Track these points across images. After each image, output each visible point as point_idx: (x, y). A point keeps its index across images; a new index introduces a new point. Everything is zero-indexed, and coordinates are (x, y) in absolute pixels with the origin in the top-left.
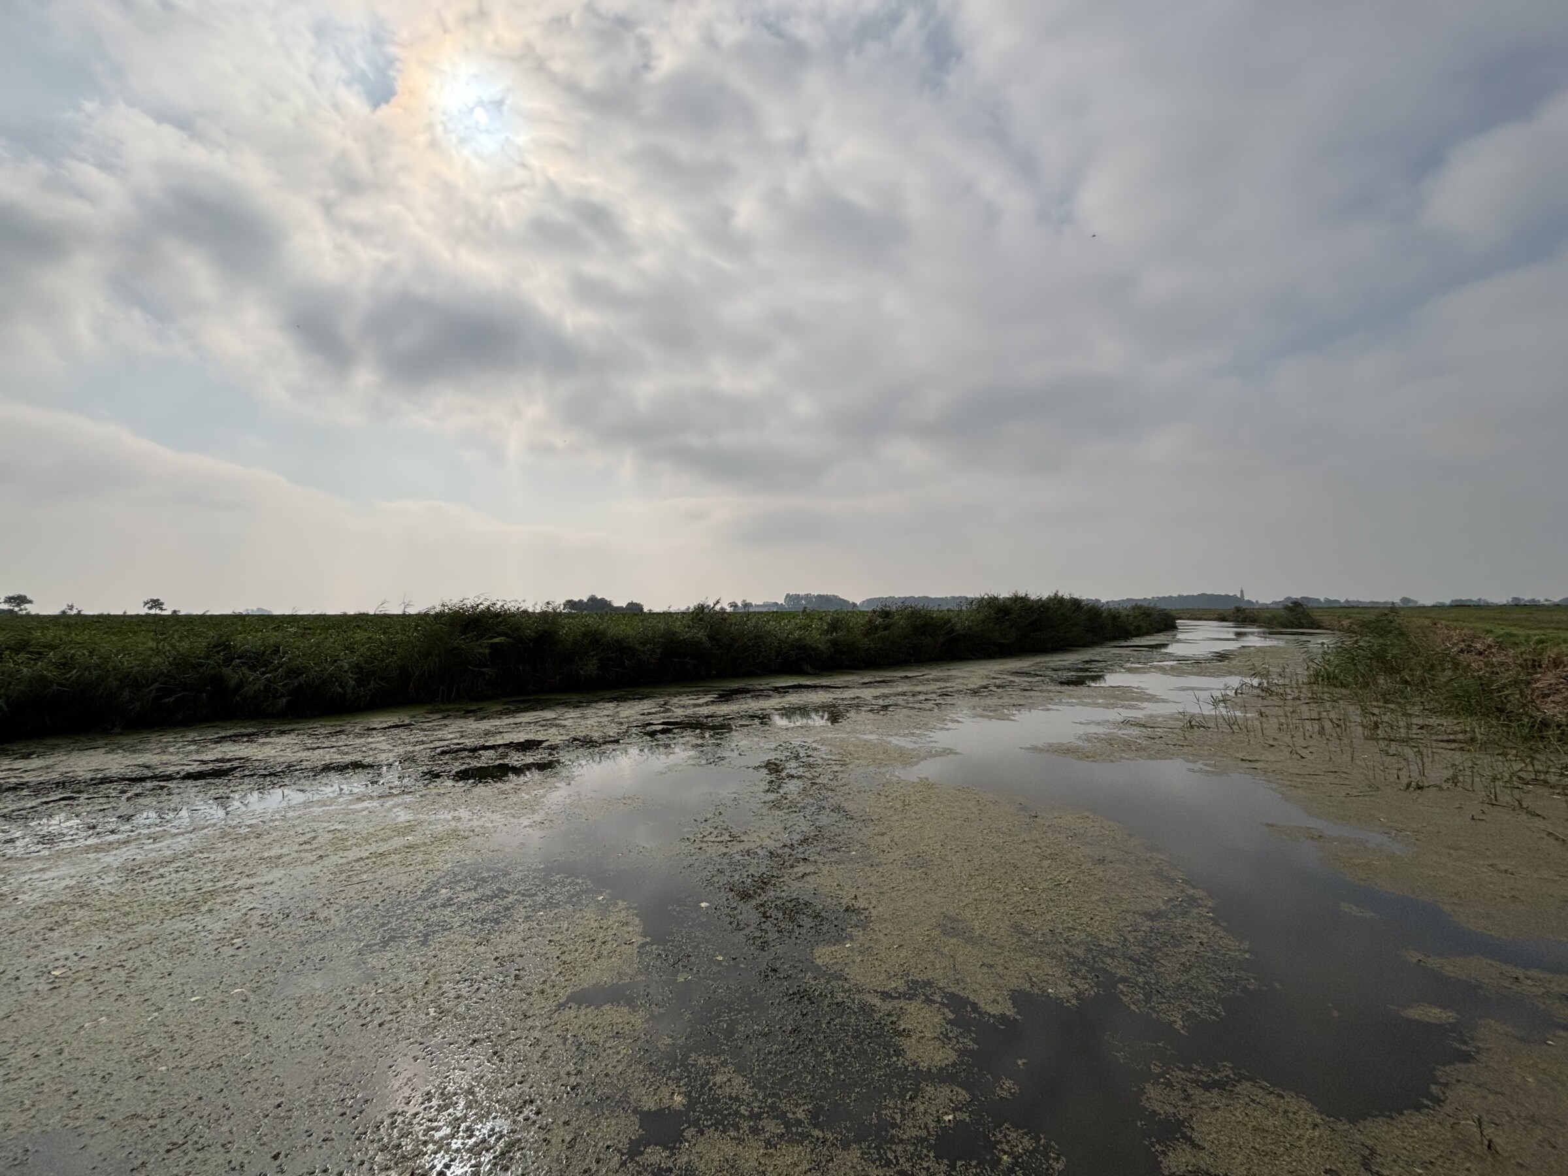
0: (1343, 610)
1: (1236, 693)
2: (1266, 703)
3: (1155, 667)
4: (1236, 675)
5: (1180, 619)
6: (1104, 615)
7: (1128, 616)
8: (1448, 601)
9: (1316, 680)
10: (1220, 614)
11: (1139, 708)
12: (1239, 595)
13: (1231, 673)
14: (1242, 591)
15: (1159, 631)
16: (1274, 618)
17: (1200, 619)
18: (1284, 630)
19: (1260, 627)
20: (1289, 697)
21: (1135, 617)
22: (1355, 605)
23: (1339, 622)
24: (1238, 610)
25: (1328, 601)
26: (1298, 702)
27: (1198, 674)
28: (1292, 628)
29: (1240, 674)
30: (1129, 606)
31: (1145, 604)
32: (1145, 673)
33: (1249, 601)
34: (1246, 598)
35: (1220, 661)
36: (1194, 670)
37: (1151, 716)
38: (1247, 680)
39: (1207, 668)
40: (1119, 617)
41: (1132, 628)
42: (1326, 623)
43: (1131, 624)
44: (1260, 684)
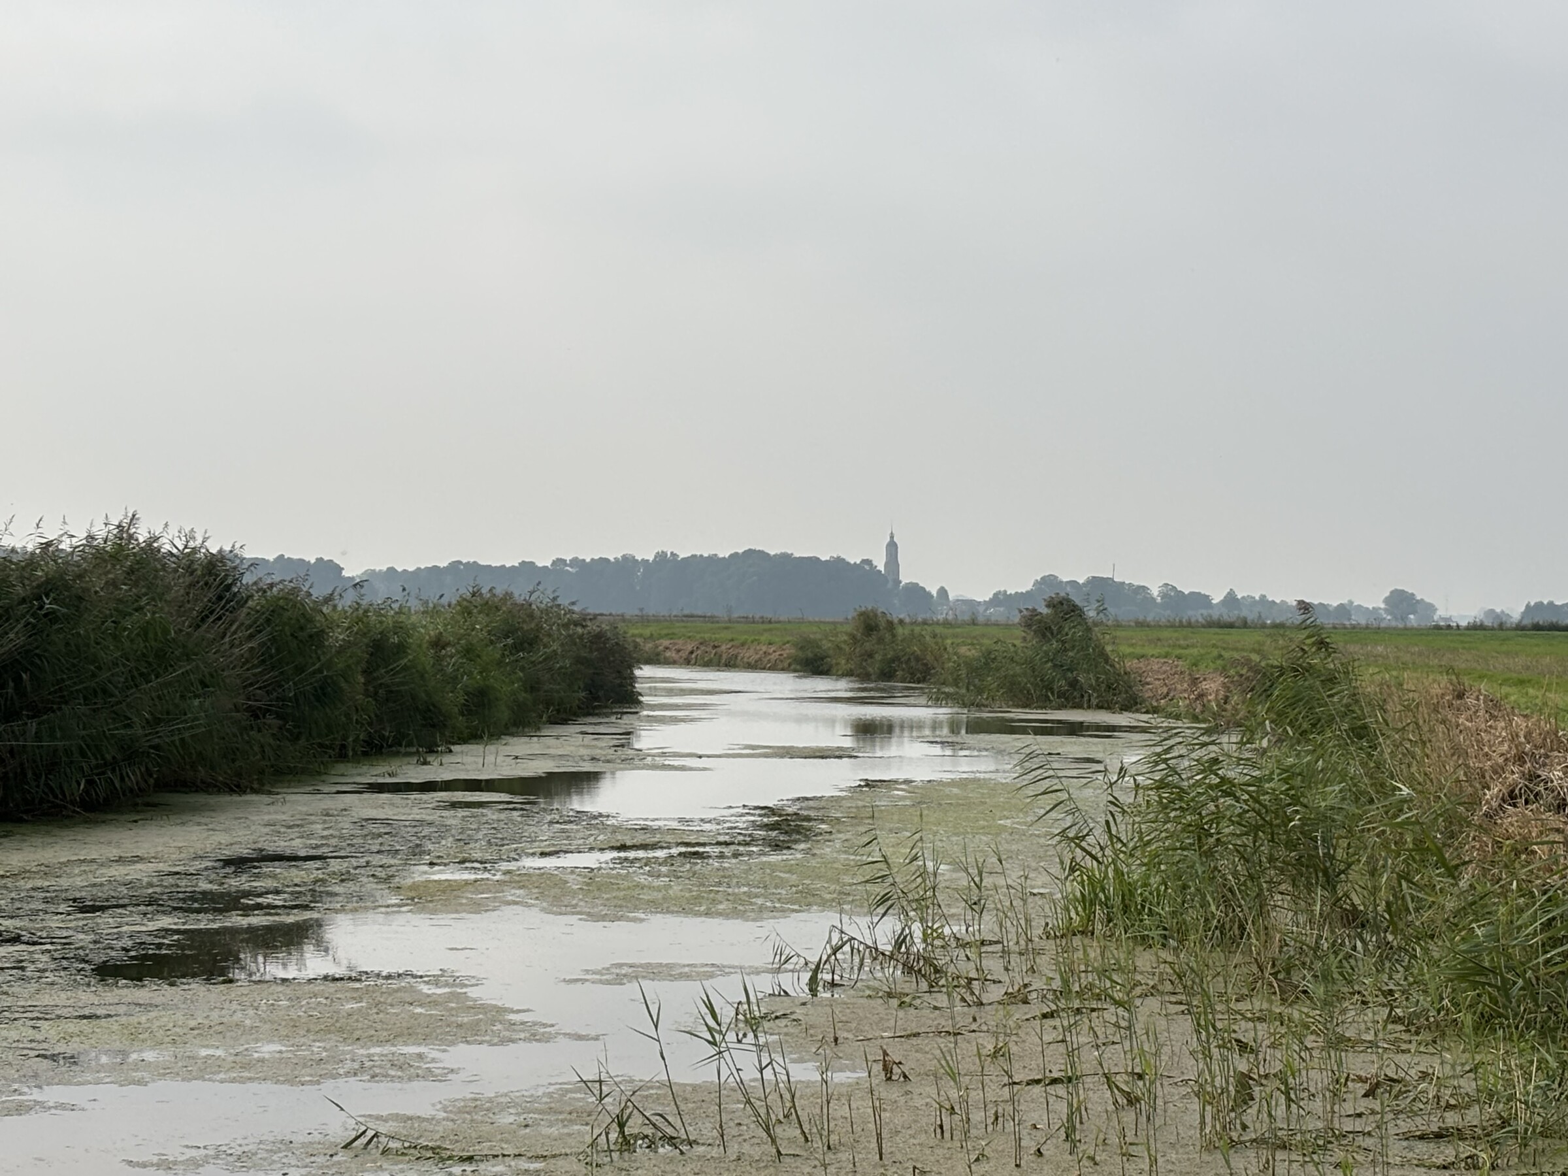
0: (1214, 636)
1: (813, 982)
2: (909, 1020)
3: (522, 880)
4: (824, 904)
5: (655, 659)
6: (338, 636)
7: (438, 644)
8: (1515, 611)
9: (1090, 919)
10: (805, 644)
11: (428, 1076)
12: (880, 565)
13: (806, 899)
14: (892, 547)
15: (563, 715)
16: (988, 662)
17: (730, 664)
18: (1018, 714)
19: (937, 700)
20: (995, 993)
21: (469, 652)
22: (1251, 616)
23: (1194, 681)
24: (870, 625)
25: (1172, 596)
26: (1019, 1012)
27: (686, 907)
28: (1044, 703)
29: (839, 901)
30: (451, 597)
31: (520, 593)
32: (477, 907)
33: (916, 591)
34: (905, 579)
35: (777, 846)
36: (676, 889)
37: (474, 1106)
38: (859, 927)
39: (725, 877)
40: (401, 648)
41: (452, 700)
42: (1153, 687)
43: (455, 680)
44: (899, 943)
